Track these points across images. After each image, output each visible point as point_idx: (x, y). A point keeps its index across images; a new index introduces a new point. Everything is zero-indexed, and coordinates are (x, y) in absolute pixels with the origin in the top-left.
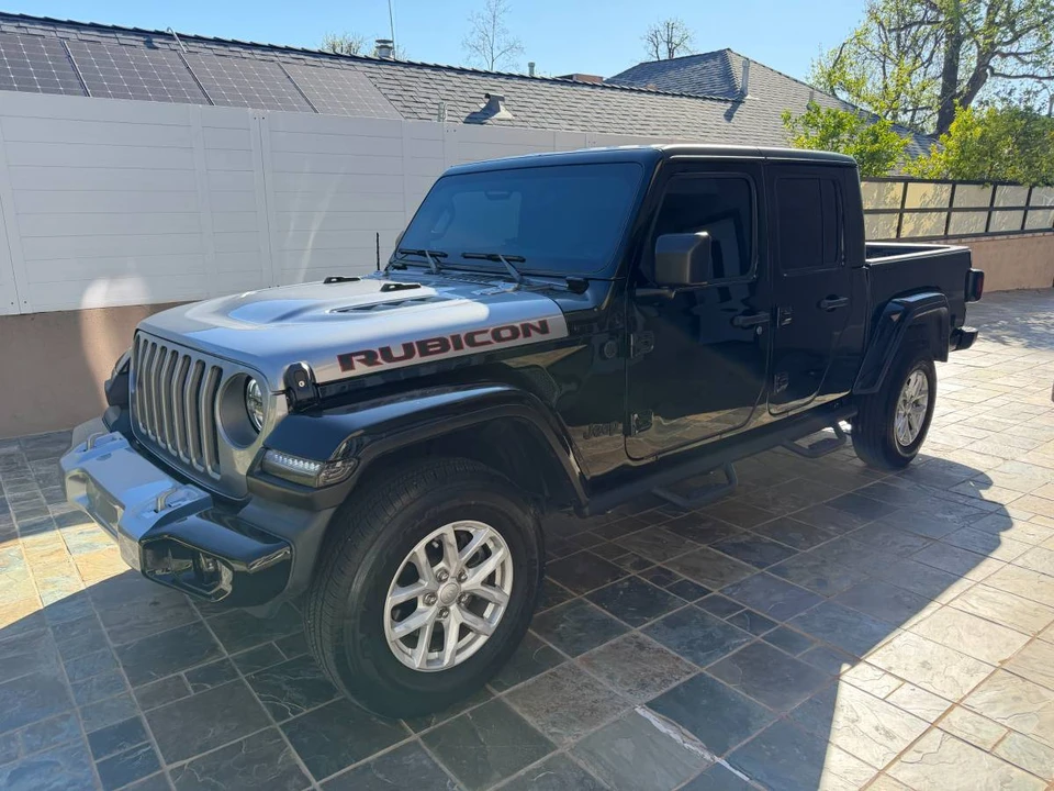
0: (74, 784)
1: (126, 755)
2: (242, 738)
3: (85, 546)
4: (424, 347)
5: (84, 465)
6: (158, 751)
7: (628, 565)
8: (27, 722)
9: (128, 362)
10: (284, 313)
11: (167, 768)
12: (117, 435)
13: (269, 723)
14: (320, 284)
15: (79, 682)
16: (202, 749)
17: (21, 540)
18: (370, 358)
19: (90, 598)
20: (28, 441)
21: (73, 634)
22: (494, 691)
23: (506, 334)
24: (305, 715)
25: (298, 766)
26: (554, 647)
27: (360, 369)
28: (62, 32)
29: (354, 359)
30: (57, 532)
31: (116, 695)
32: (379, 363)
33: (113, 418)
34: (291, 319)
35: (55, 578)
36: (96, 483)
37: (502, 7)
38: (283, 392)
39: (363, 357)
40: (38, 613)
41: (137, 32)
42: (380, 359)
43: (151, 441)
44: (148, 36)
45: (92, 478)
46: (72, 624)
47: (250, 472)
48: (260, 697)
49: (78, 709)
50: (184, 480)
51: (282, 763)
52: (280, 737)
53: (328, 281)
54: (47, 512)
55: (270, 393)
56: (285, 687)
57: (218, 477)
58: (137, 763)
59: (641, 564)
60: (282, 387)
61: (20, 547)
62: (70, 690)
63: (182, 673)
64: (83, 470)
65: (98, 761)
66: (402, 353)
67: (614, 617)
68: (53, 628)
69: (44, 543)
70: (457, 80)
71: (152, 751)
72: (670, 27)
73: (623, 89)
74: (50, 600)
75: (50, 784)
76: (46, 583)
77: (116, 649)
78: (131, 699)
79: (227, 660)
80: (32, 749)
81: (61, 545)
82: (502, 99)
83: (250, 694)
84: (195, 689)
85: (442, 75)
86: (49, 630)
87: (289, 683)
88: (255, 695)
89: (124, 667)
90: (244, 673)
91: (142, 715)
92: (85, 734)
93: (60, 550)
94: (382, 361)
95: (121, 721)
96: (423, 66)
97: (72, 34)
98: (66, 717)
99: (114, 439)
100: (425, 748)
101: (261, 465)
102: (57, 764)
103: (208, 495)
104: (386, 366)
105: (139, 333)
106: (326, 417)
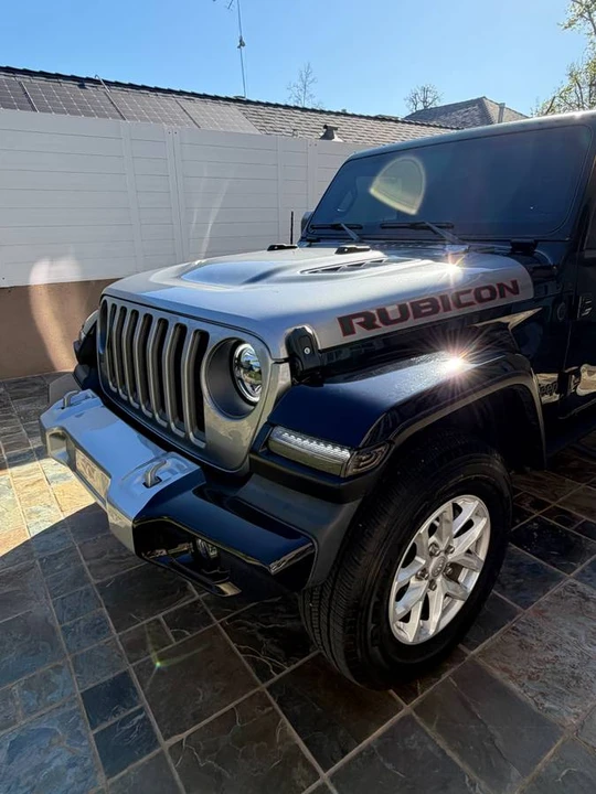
0: (75, 765)
1: (123, 722)
2: (232, 705)
3: (60, 476)
4: (417, 308)
5: (63, 423)
6: (152, 719)
7: (527, 505)
8: (23, 674)
9: (94, 326)
10: (254, 275)
11: (166, 744)
12: (89, 392)
13: (256, 686)
14: (265, 251)
15: (68, 624)
16: (197, 718)
17: (9, 471)
18: (369, 322)
19: (69, 529)
20: (10, 383)
21: (59, 567)
22: (465, 650)
23: (485, 294)
24: (288, 674)
25: (297, 745)
26: (499, 595)
27: (361, 334)
28: (19, 78)
29: (355, 321)
30: (37, 464)
31: (102, 643)
32: (377, 327)
33: (83, 376)
34: (265, 280)
35: (40, 508)
36: (74, 441)
37: (310, 79)
38: (286, 360)
39: (362, 319)
40: (26, 543)
41: (73, 78)
42: (378, 322)
43: (123, 400)
44: (82, 82)
45: (72, 438)
46: (56, 557)
47: (252, 450)
48: (239, 649)
49: (69, 659)
50: (168, 448)
51: (281, 743)
52: (270, 705)
53: (272, 248)
54: (28, 445)
55: (271, 362)
56: (260, 637)
57: (203, 445)
58: (134, 736)
59: (538, 504)
60: (284, 354)
61: (9, 477)
62: (60, 634)
63: (160, 616)
64: (63, 429)
65: (96, 731)
66: (398, 316)
67: (542, 562)
68: (41, 560)
69: (28, 473)
70: (302, 116)
71: (146, 719)
72: (425, 90)
73: (417, 124)
74: (36, 531)
75: (49, 764)
76: (32, 512)
77: (97, 585)
78: (117, 647)
79: (198, 602)
80: (29, 712)
81: (40, 475)
82: (336, 129)
83: (229, 646)
84: (176, 636)
85: (291, 113)
86: (37, 562)
87: (261, 631)
88: (234, 646)
89: (107, 607)
90: (218, 619)
91: (130, 668)
92: (78, 692)
93: (42, 480)
94: (381, 325)
95: (111, 676)
96: (277, 106)
97: (27, 79)
98: (58, 669)
99: (87, 397)
100: (422, 724)
101: (266, 444)
102: (56, 734)
103: (198, 467)
104: (385, 329)
105: (105, 298)
106: (325, 385)
